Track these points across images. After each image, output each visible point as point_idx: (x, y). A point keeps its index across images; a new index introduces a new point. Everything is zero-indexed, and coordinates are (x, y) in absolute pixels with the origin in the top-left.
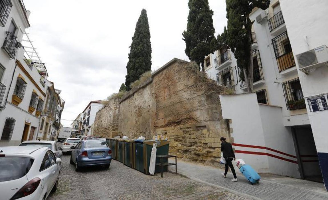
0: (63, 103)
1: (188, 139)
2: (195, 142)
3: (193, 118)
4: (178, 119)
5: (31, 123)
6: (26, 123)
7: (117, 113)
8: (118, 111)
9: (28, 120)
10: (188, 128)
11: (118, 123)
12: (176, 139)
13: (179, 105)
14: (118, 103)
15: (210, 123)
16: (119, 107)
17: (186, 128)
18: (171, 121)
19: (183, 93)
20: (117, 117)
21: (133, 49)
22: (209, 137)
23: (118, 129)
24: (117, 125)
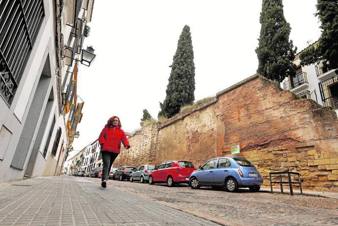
1: (282, 163)
2: (296, 165)
3: (290, 138)
4: (264, 142)
7: (155, 142)
8: (156, 139)
10: (282, 150)
11: (156, 153)
13: (267, 126)
14: (156, 130)
15: (321, 142)
16: (158, 134)
17: (278, 151)
18: (251, 145)
19: (273, 111)
20: (155, 146)
21: (176, 70)
22: (320, 158)
23: (155, 160)
24: (154, 155)
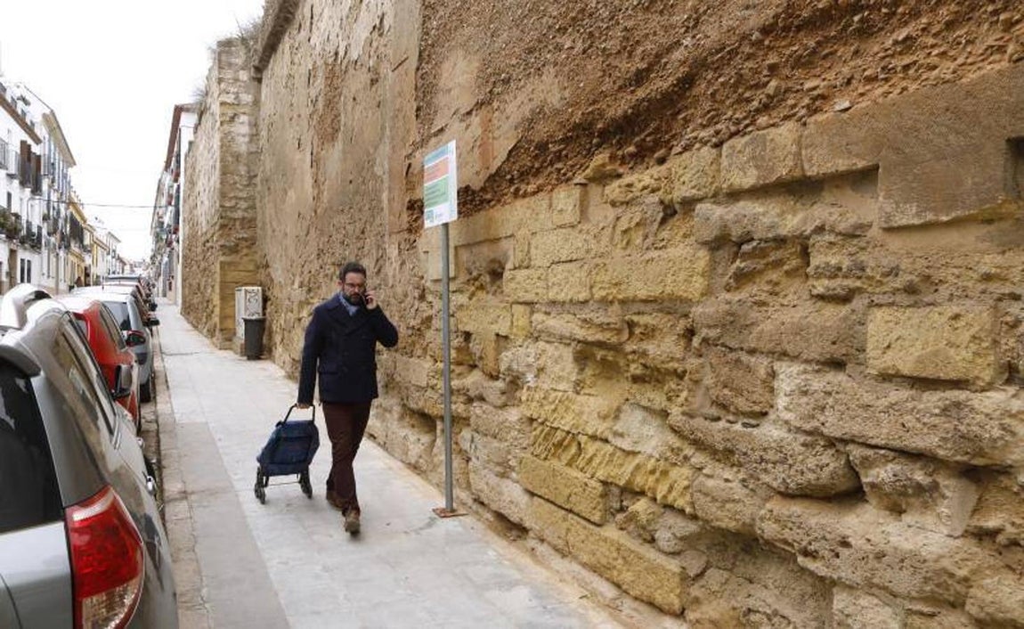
4: (640, 78)
7: (242, 145)
8: (245, 129)
11: (253, 207)
12: (601, 345)
14: (244, 76)
16: (256, 102)
18: (542, 130)
20: (243, 170)
23: (252, 242)
24: (244, 219)
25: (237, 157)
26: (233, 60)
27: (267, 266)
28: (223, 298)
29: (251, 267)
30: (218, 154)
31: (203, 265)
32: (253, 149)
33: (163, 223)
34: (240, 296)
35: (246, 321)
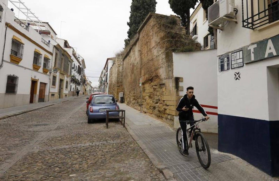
0: (82, 60)
1: (155, 96)
2: (159, 99)
3: (158, 76)
5: (38, 79)
6: (32, 80)
7: (121, 70)
8: (121, 68)
9: (35, 77)
10: (156, 85)
11: (122, 80)
12: (150, 96)
13: (152, 63)
14: (121, 60)
15: (167, 81)
16: (123, 64)
19: (154, 50)
20: (121, 74)
22: (166, 95)
23: (122, 85)
24: (121, 82)
25: (120, 72)
26: (120, 58)
27: (124, 89)
28: (117, 94)
29: (122, 89)
30: (117, 72)
31: (113, 89)
32: (123, 71)
33: (102, 80)
34: (120, 94)
35: (121, 97)
